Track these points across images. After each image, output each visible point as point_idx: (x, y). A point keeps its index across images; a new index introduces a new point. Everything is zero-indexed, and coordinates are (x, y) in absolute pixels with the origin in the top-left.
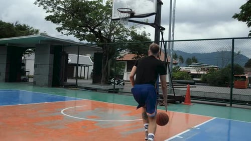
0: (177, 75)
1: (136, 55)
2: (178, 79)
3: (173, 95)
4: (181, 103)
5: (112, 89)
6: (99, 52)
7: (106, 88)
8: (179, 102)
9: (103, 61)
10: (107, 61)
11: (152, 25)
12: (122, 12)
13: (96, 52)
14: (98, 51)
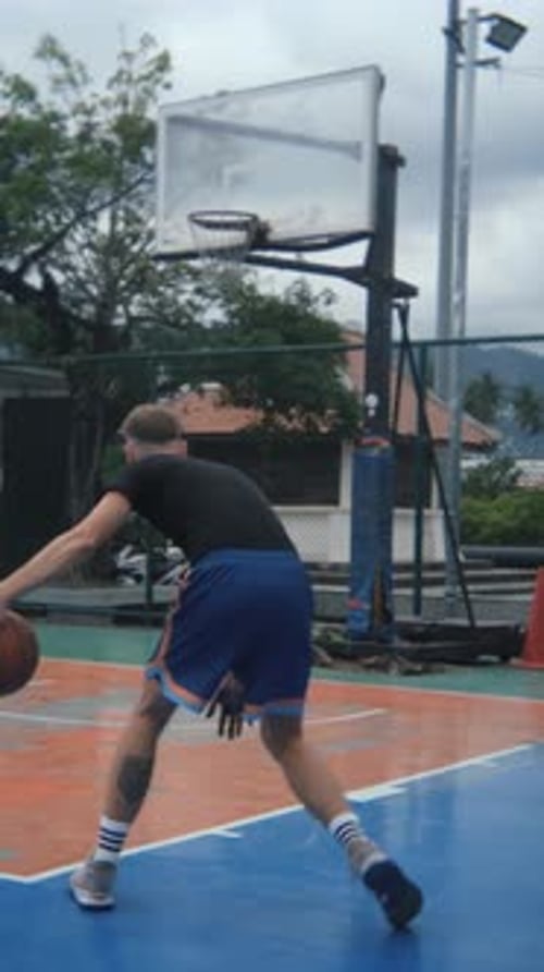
0: (495, 513)
1: (261, 415)
2: (506, 538)
3: (463, 622)
4: (505, 659)
5: (139, 607)
6: (33, 393)
7: (97, 602)
8: (494, 659)
9: (72, 449)
10: (97, 451)
11: (350, 274)
12: (210, 225)
13: (15, 394)
14: (25, 386)
